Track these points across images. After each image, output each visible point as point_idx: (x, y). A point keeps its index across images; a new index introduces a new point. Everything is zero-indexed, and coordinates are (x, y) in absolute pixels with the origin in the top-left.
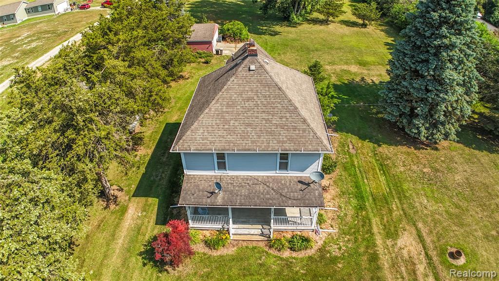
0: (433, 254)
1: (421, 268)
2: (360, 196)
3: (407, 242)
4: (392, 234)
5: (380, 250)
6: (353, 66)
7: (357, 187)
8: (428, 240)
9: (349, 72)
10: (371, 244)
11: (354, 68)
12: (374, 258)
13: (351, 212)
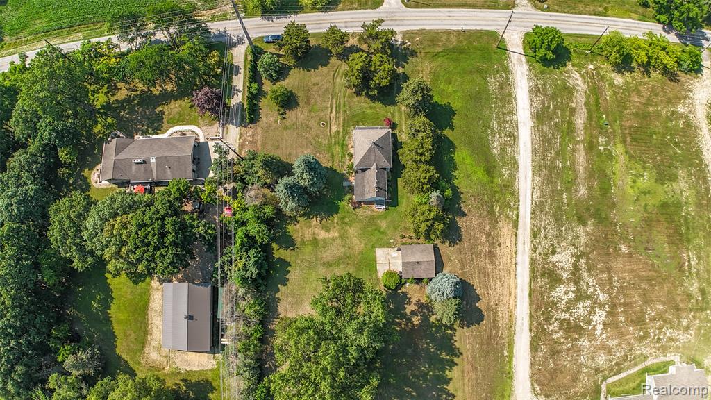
0: (329, 126)
1: (333, 122)
2: (343, 145)
3: (334, 129)
4: (338, 132)
5: (341, 128)
6: (321, 238)
7: (342, 148)
8: (329, 129)
9: (327, 229)
10: (344, 129)
11: (322, 234)
12: (343, 126)
13: (346, 139)
